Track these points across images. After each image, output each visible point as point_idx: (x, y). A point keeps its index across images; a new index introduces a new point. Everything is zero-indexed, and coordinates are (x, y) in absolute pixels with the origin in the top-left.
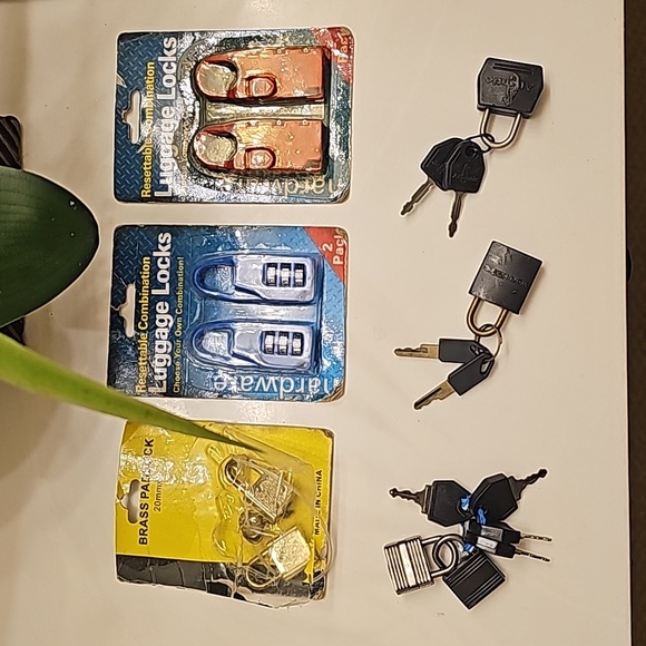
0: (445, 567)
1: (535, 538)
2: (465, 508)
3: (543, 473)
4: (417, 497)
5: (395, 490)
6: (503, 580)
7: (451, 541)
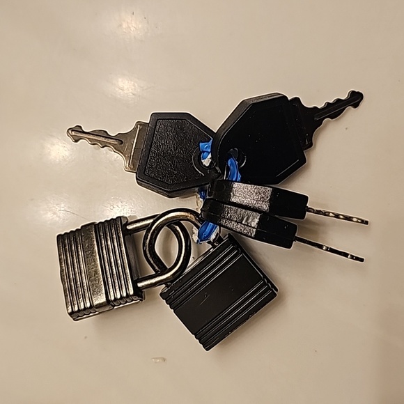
0: (164, 270)
1: (337, 216)
2: (206, 162)
3: (355, 99)
4: (119, 142)
5: (78, 129)
6: (273, 295)
7: (177, 221)
